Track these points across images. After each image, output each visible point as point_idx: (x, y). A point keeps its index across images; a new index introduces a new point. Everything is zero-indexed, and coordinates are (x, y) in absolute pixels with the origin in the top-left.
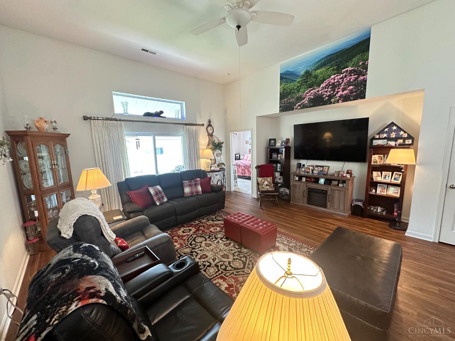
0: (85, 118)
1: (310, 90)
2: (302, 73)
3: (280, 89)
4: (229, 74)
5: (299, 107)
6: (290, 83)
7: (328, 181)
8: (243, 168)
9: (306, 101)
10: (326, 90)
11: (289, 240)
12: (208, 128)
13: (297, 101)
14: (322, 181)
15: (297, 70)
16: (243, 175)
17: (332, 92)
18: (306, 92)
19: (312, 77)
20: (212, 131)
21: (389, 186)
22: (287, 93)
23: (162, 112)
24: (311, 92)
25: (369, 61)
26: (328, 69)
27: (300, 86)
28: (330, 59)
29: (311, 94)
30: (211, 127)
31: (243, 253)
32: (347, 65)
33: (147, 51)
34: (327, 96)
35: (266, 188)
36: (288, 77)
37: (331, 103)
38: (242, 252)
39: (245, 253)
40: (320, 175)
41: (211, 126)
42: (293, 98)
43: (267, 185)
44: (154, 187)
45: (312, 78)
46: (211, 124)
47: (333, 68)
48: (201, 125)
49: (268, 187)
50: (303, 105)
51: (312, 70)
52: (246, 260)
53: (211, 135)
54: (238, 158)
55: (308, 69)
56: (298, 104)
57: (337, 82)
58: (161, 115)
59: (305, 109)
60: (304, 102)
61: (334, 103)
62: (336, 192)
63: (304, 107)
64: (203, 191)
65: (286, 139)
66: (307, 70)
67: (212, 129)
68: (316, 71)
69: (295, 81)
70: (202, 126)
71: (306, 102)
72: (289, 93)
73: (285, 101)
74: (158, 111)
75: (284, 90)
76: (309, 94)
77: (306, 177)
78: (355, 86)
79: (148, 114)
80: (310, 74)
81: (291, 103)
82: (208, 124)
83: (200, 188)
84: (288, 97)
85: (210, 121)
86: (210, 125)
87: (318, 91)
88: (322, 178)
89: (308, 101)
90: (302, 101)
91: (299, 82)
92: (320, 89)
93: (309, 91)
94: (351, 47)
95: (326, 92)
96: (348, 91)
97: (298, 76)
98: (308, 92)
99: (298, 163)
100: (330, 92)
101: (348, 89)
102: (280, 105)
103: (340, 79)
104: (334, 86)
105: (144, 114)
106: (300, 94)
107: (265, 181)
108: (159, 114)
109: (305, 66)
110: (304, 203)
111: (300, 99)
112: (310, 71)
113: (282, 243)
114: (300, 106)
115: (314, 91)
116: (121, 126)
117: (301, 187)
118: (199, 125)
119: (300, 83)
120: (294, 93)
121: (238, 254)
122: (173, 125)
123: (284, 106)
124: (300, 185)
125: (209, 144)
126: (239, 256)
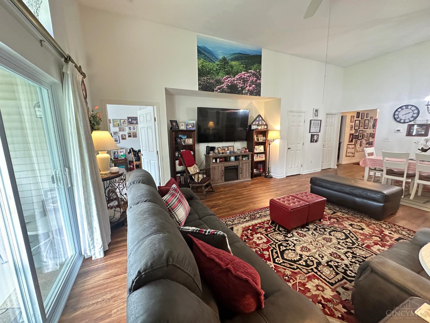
1: (227, 77)
3: (198, 64)
6: (209, 62)
7: (237, 158)
9: (224, 86)
10: (239, 82)
13: (217, 83)
14: (233, 158)
15: (216, 52)
18: (224, 77)
19: (229, 66)
21: (258, 154)
22: (206, 72)
25: (262, 71)
26: (240, 64)
27: (219, 70)
28: (241, 57)
29: (229, 81)
30: (83, 84)
32: (251, 68)
34: (240, 87)
40: (231, 154)
42: (213, 79)
47: (242, 66)
49: (201, 176)
53: (86, 102)
55: (225, 57)
56: (218, 86)
59: (224, 94)
63: (223, 91)
67: (85, 90)
69: (214, 62)
72: (209, 73)
73: (204, 79)
75: (203, 66)
80: (227, 62)
81: (211, 83)
84: (207, 77)
87: (234, 80)
90: (221, 85)
97: (217, 59)
99: (207, 147)
100: (242, 84)
101: (252, 86)
102: (199, 82)
103: (248, 76)
104: (245, 81)
106: (219, 77)
107: (196, 169)
109: (222, 52)
110: (223, 182)
112: (227, 59)
114: (219, 89)
119: (219, 66)
120: (213, 74)
123: (204, 85)
124: (219, 166)
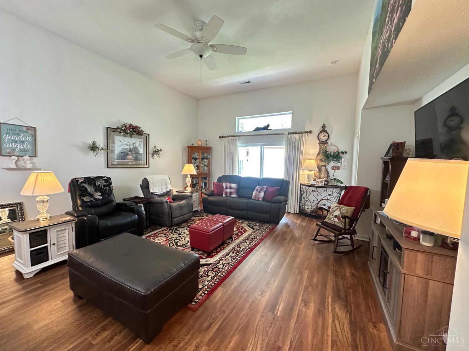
0: (220, 137)
12: (321, 134)
20: (327, 138)
23: (268, 126)
30: (325, 133)
41: (326, 132)
43: (336, 216)
44: (226, 183)
46: (326, 129)
48: (307, 132)
53: (324, 143)
58: (269, 128)
67: (327, 136)
70: (309, 133)
74: (266, 125)
79: (258, 129)
82: (321, 130)
85: (324, 126)
86: (324, 130)
105: (256, 128)
107: (337, 209)
108: (266, 128)
110: (375, 274)
118: (305, 132)
125: (319, 154)
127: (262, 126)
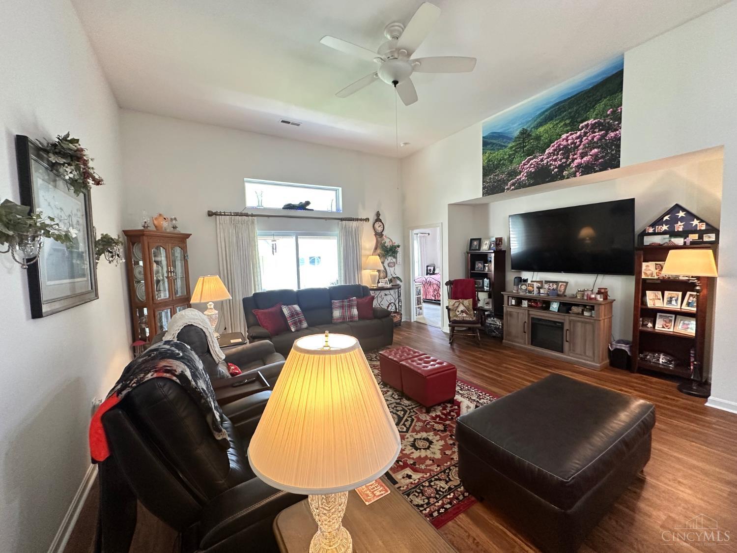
0: (210, 214)
1: (529, 159)
2: (516, 133)
3: (483, 161)
4: (406, 144)
5: (513, 187)
6: (498, 150)
7: (566, 307)
8: (435, 286)
9: (522, 177)
10: (555, 157)
11: (481, 394)
12: (376, 224)
13: (509, 177)
14: (555, 306)
15: (509, 129)
16: (435, 298)
17: (564, 160)
18: (523, 162)
19: (532, 139)
20: (382, 228)
21: (678, 316)
22: (494, 166)
23: (308, 203)
24: (530, 163)
25: (623, 107)
26: (557, 124)
27: (514, 154)
28: (559, 109)
29: (531, 165)
30: (380, 223)
31: (403, 405)
32: (587, 117)
33: (289, 123)
34: (556, 168)
35: (460, 315)
36: (494, 141)
37: (563, 178)
38: (401, 404)
39: (406, 406)
40: (551, 297)
41: (381, 221)
42: (503, 173)
43: (462, 312)
44: (289, 306)
45: (531, 141)
46: (380, 217)
47: (563, 123)
48: (364, 220)
49: (465, 315)
50: (519, 183)
51: (532, 128)
52: (404, 415)
53: (379, 235)
54: (432, 272)
55: (525, 127)
56: (511, 181)
57: (572, 143)
58: (307, 207)
59: (522, 189)
60: (520, 179)
61: (568, 178)
62: (579, 324)
63: (520, 186)
64: (361, 317)
65: (496, 239)
66: (524, 129)
67: (382, 226)
68: (537, 129)
69: (506, 147)
70: (366, 221)
71: (524, 178)
72: (497, 167)
73: (490, 179)
74: (304, 202)
75: (489, 161)
76: (527, 166)
77: (529, 300)
78: (602, 149)
79: (289, 207)
80: (529, 134)
81: (499, 181)
82: (376, 218)
83: (355, 311)
84: (495, 173)
85: (378, 214)
86: (378, 220)
87: (542, 160)
88: (556, 302)
89: (526, 176)
90: (517, 177)
91: (511, 148)
92: (545, 157)
93: (528, 162)
94: (592, 88)
95: (555, 160)
96: (590, 157)
97: (510, 139)
98: (526, 163)
99: (516, 278)
100: (561, 160)
101: (591, 153)
102: (483, 185)
103: (577, 138)
104: (567, 151)
105: (285, 206)
106: (514, 166)
107: (459, 304)
108: (303, 206)
109: (520, 123)
110: (525, 344)
111: (514, 173)
112: (529, 129)
113: (468, 397)
114: (513, 184)
115: (535, 160)
116: (253, 223)
117: (521, 316)
118: (361, 220)
119: (514, 149)
120: (504, 165)
121: (395, 406)
122: (324, 220)
123: (490, 187)
124: (518, 313)
125: (376, 249)
126: (395, 408)
127: (296, 202)
